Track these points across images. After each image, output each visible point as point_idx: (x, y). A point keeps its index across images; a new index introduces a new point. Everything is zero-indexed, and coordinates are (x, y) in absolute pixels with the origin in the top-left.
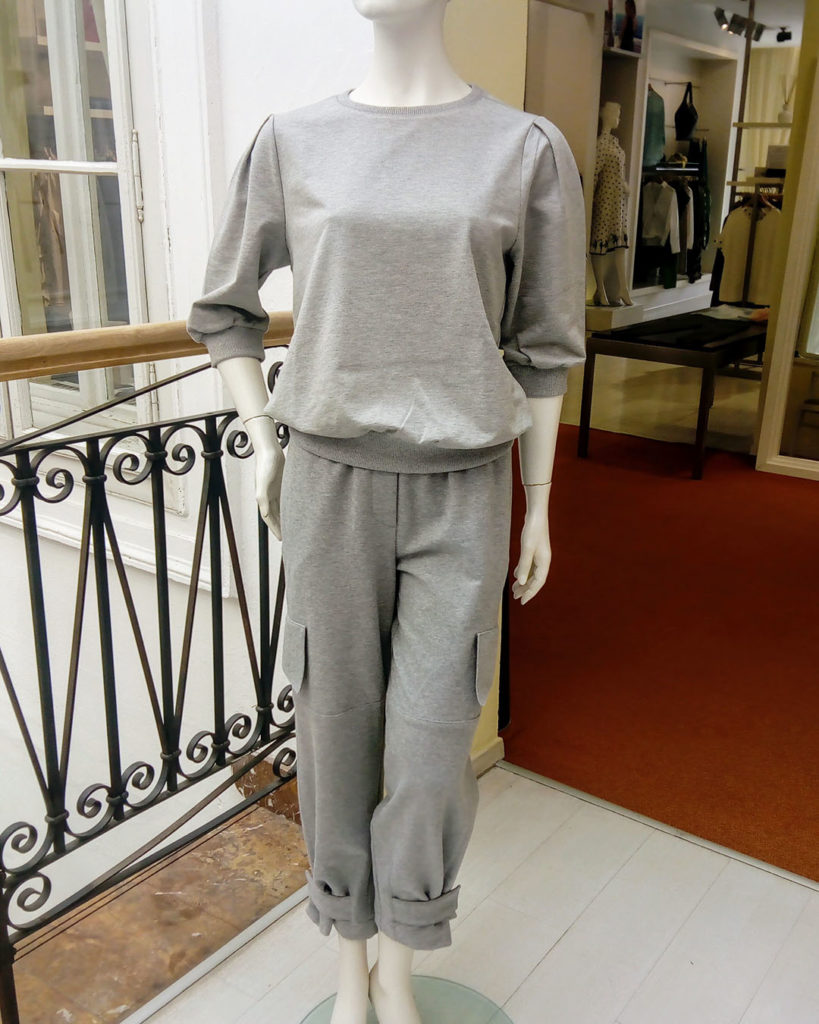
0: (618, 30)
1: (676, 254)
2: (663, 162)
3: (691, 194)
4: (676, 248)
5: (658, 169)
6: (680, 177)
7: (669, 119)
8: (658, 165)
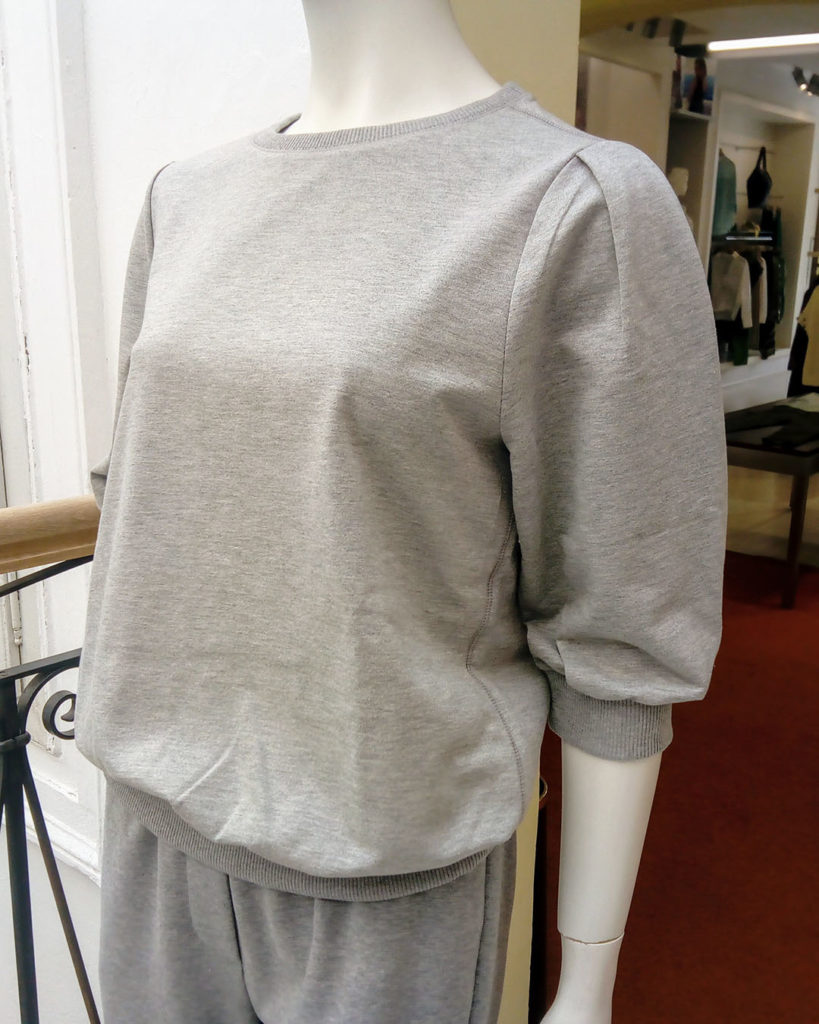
0: (686, 91)
1: (747, 330)
2: (734, 231)
3: (764, 265)
4: (748, 323)
5: (728, 238)
6: (753, 247)
7: (741, 186)
8: (729, 235)
